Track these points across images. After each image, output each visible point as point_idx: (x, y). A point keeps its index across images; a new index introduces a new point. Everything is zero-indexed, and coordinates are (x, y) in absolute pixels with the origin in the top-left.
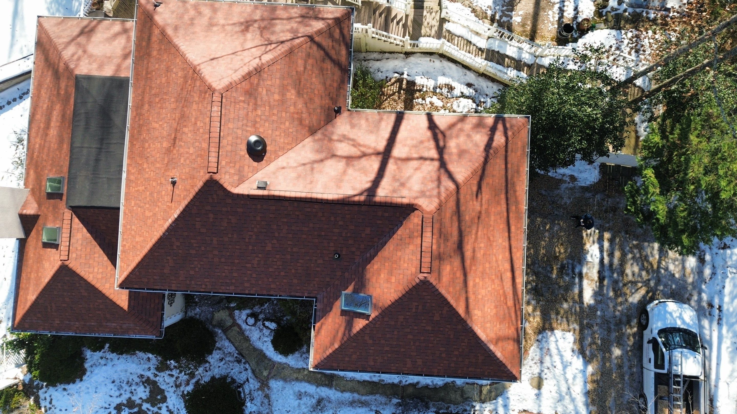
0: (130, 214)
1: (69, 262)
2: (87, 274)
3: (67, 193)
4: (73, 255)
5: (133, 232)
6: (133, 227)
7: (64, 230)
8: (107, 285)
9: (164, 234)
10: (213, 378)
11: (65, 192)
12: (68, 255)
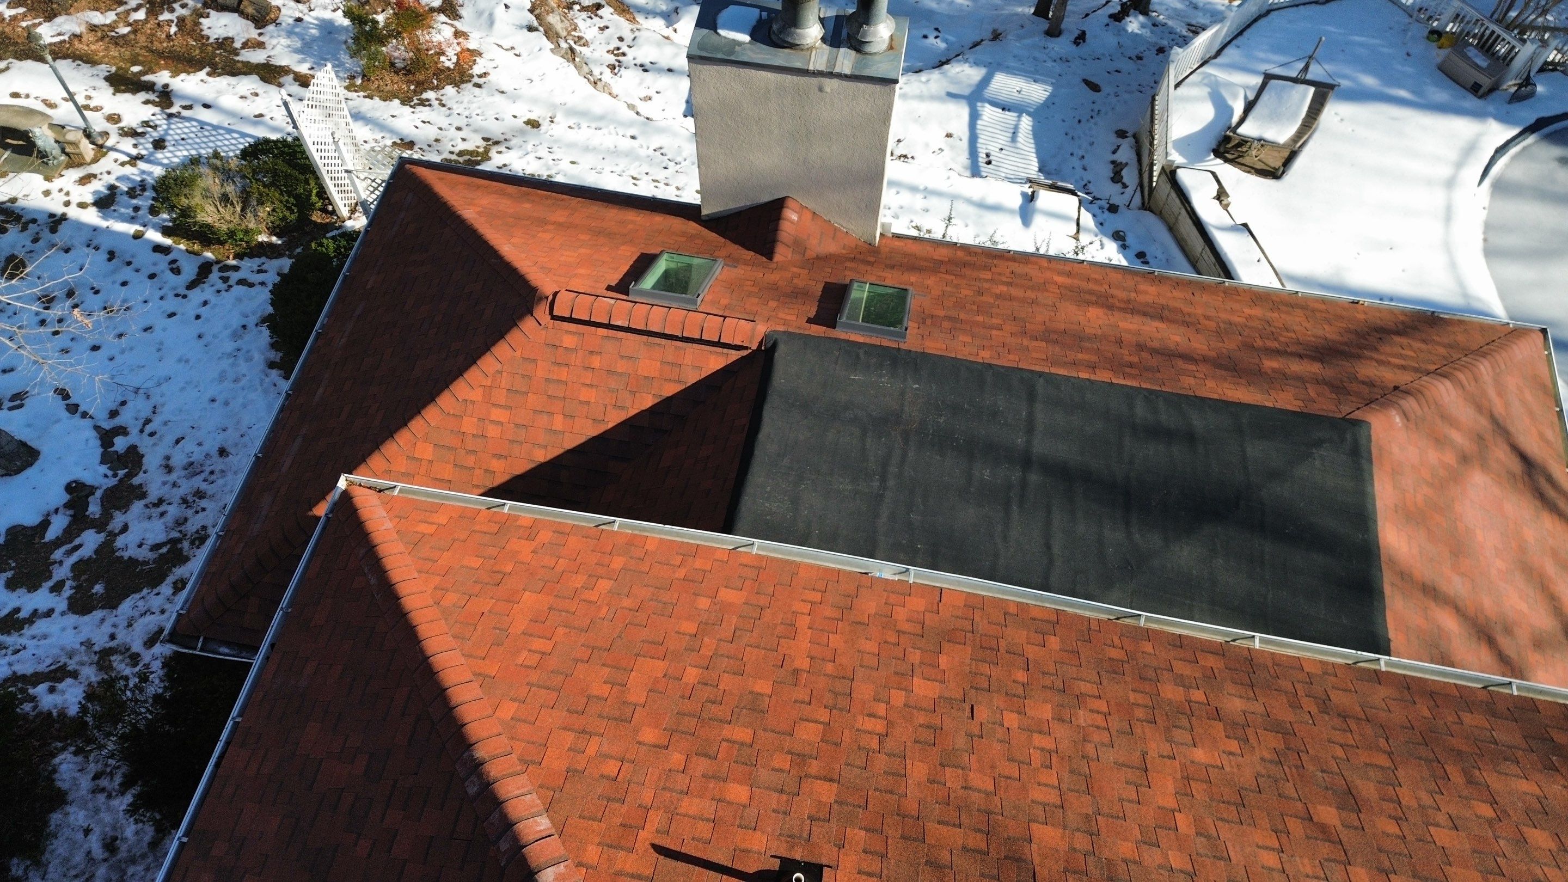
0: (681, 573)
1: (545, 318)
2: (488, 382)
3: (836, 340)
4: (569, 336)
5: (579, 581)
6: (605, 585)
7: (677, 315)
8: (426, 451)
9: (477, 766)
10: (59, 799)
11: (838, 333)
12: (571, 320)
